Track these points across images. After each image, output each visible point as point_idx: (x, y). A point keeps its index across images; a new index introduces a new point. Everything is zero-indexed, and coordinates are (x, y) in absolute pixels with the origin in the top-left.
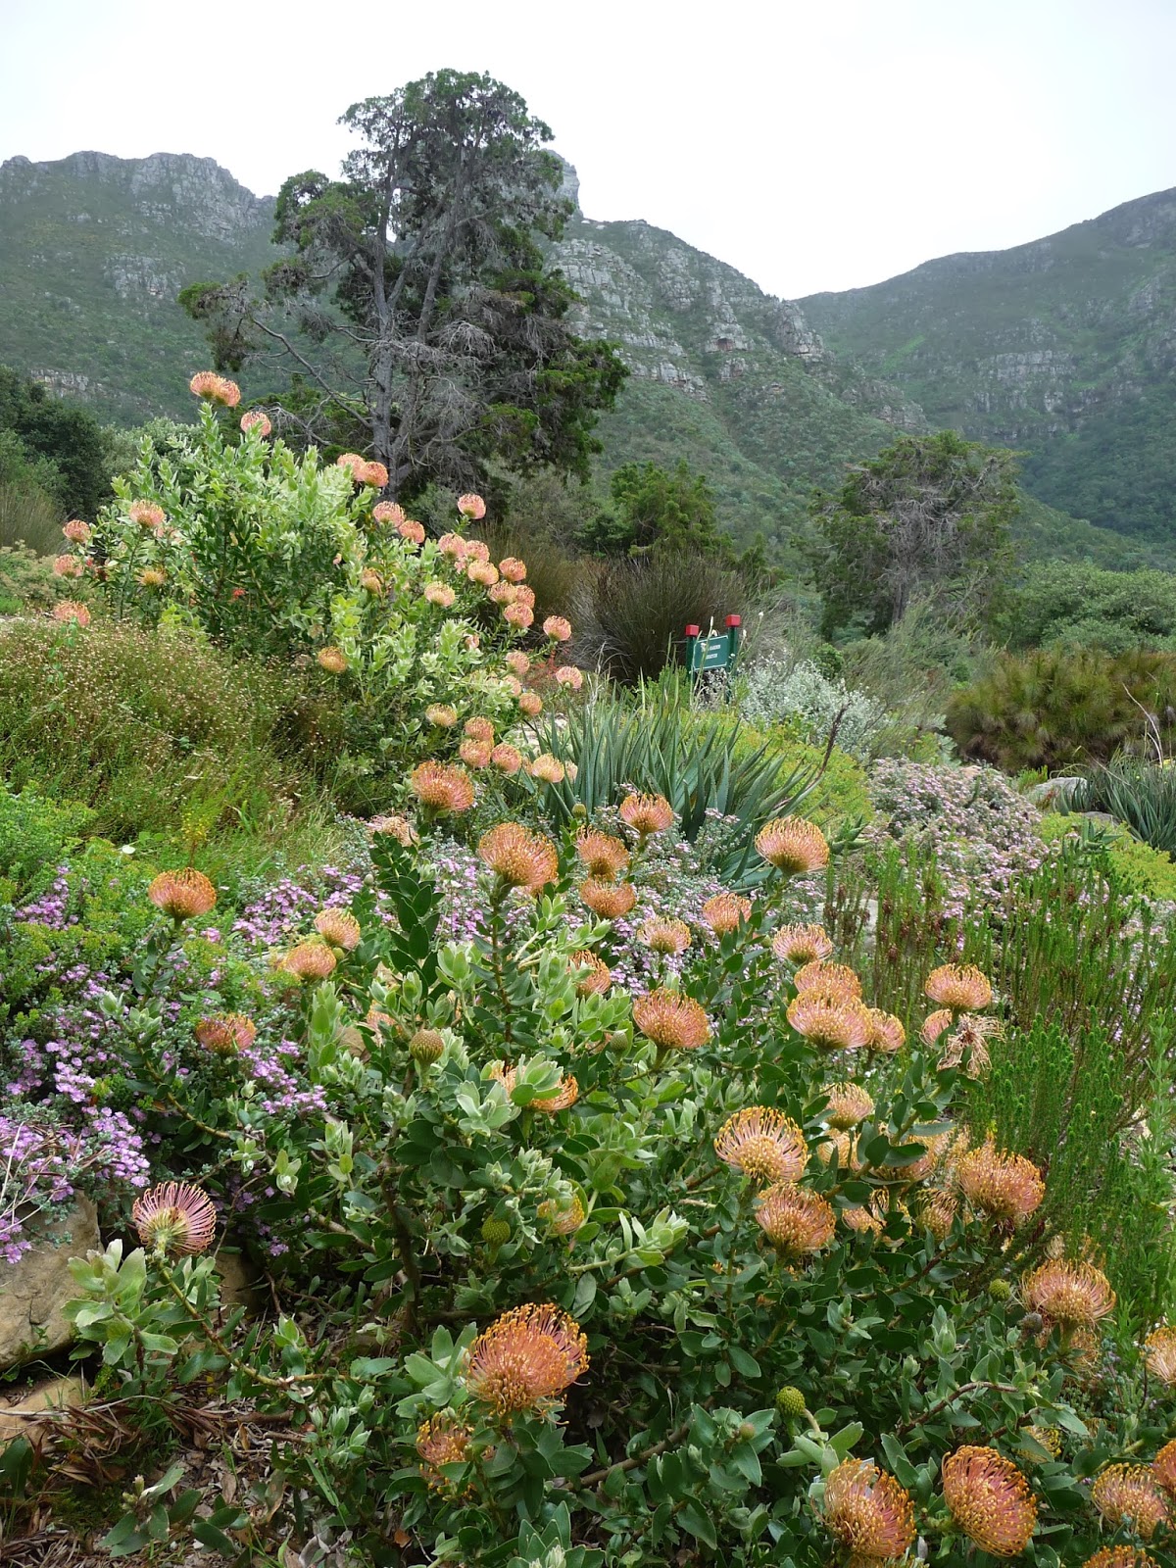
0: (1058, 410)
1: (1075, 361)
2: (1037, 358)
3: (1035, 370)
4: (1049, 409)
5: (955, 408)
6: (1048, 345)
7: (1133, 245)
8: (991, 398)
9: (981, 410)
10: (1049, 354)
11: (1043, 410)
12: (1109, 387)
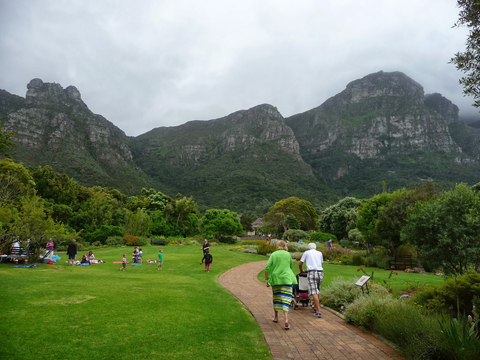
0: (198, 160)
1: (207, 149)
2: (196, 147)
3: (195, 150)
4: (196, 159)
5: (173, 157)
6: (201, 144)
7: (232, 122)
8: (182, 156)
9: (180, 158)
10: (199, 146)
11: (194, 160)
12: (210, 155)
